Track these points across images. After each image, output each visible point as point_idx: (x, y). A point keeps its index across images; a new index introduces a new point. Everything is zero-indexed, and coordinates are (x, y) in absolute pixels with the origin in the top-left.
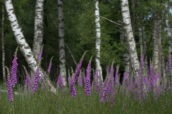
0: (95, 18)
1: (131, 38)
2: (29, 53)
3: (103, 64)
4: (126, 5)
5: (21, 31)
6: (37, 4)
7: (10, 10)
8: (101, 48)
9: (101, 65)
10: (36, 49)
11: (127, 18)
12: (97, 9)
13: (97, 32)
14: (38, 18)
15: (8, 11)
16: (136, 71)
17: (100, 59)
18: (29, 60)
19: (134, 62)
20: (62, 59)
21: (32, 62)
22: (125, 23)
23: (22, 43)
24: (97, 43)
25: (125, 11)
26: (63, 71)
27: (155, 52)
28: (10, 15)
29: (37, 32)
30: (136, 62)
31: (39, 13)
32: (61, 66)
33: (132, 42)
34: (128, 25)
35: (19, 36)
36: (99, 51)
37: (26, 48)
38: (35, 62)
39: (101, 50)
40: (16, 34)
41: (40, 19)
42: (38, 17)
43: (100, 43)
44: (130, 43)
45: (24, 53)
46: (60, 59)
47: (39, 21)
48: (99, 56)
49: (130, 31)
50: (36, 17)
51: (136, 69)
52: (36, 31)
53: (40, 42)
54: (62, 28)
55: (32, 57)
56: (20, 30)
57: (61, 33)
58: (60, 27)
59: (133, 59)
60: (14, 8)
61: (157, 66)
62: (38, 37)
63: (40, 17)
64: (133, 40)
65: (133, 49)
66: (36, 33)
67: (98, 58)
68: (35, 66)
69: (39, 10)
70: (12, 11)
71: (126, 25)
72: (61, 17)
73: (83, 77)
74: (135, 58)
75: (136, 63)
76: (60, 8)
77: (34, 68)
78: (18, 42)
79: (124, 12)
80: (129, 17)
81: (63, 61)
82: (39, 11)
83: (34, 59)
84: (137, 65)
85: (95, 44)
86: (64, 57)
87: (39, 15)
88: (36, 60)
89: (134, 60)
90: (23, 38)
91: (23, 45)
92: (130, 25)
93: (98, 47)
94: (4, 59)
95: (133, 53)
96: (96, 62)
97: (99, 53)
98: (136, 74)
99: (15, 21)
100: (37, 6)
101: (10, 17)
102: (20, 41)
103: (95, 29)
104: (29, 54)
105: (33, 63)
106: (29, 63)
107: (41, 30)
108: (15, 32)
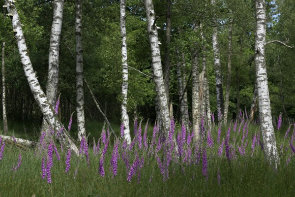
0: (121, 56)
1: (163, 93)
2: (45, 102)
3: (130, 112)
4: (157, 55)
5: (36, 76)
6: (53, 37)
7: (23, 51)
8: (128, 93)
9: (128, 113)
10: (50, 92)
11: (159, 70)
12: (124, 46)
13: (124, 73)
14: (52, 55)
15: (21, 52)
16: (167, 130)
17: (126, 106)
18: (45, 111)
19: (165, 119)
20: (80, 101)
21: (48, 112)
22: (156, 75)
23: (37, 91)
24: (123, 87)
25: (157, 62)
26: (81, 116)
27: (195, 92)
28: (23, 57)
29: (52, 71)
30: (167, 119)
31: (54, 48)
32: (78, 109)
33: (164, 97)
34: (160, 77)
35: (33, 82)
36: (126, 96)
37: (41, 96)
38: (52, 113)
39: (129, 95)
40: (29, 80)
41: (55, 56)
42: (54, 53)
43: (127, 87)
44: (162, 98)
45: (39, 102)
46: (77, 100)
47: (54, 58)
48: (125, 103)
49: (162, 85)
50: (51, 53)
51: (167, 128)
52: (50, 70)
53: (55, 83)
54: (80, 62)
55: (48, 107)
56: (34, 74)
57: (79, 67)
58: (78, 60)
59: (164, 116)
60: (28, 48)
61: (197, 110)
62: (53, 77)
63: (56, 53)
64: (165, 94)
65: (164, 105)
66: (50, 73)
67: (124, 105)
68: (52, 118)
69: (54, 44)
70: (26, 52)
71: (157, 78)
72: (79, 48)
73: (107, 133)
74: (166, 116)
75: (167, 121)
76: (78, 36)
77: (51, 120)
78: (31, 89)
79: (155, 63)
80: (161, 68)
81: (81, 103)
82: (54, 46)
83: (51, 109)
84: (168, 123)
85: (121, 88)
86: (82, 98)
87: (54, 51)
88: (52, 110)
89: (166, 117)
90: (37, 85)
91: (38, 93)
92: (162, 78)
93: (125, 92)
94: (4, 95)
95: (165, 110)
96: (123, 110)
97: (126, 99)
98: (167, 133)
99: (29, 64)
100: (51, 40)
101: (23, 59)
102: (35, 88)
103: (122, 71)
104: (44, 104)
105: (50, 114)
106: (45, 114)
107: (57, 69)
108: (28, 77)
